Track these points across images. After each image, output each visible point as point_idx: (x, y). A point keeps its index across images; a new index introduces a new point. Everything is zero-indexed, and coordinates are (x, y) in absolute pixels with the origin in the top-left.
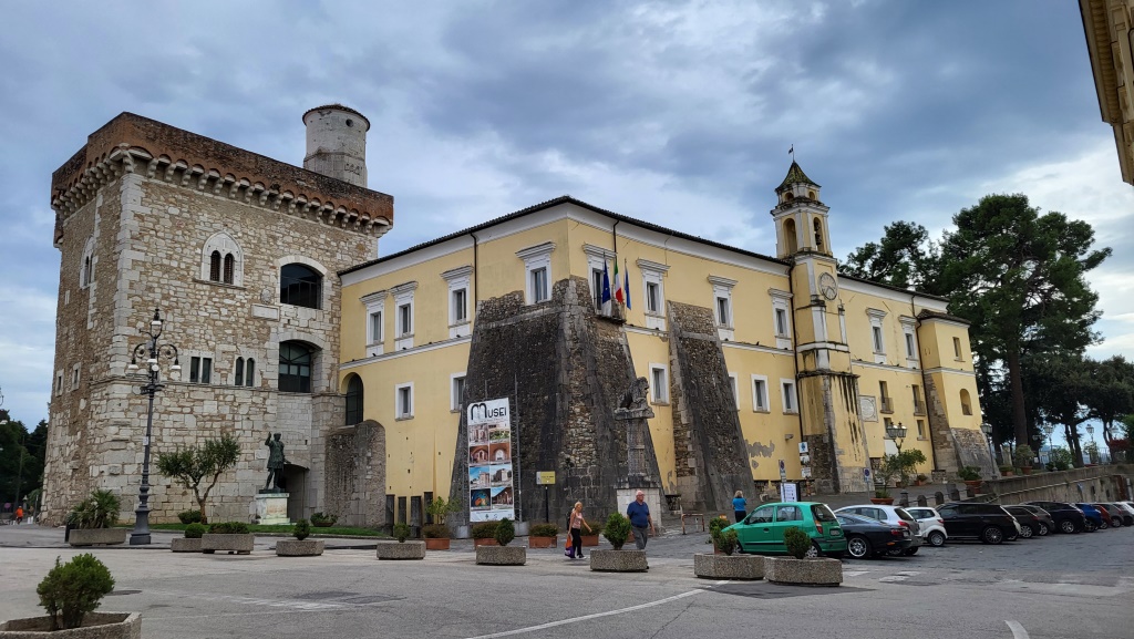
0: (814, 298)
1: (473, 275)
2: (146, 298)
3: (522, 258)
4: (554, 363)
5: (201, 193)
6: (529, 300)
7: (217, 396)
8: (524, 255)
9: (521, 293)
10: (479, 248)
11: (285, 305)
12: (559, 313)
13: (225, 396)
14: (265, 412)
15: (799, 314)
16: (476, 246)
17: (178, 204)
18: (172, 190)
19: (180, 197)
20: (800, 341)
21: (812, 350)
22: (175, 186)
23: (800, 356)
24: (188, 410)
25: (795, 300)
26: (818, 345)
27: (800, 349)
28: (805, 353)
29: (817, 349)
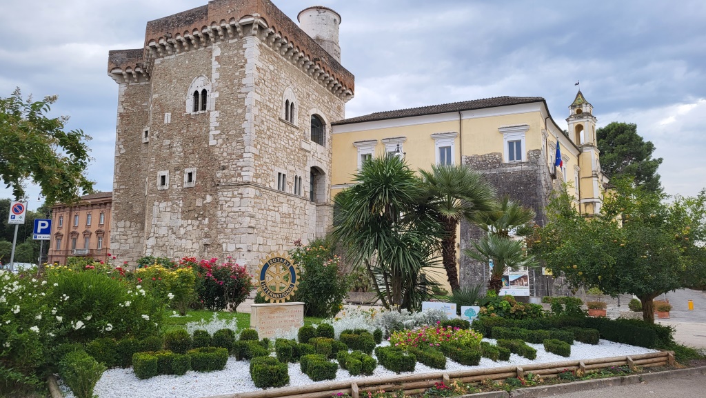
0: (594, 173)
1: (458, 139)
2: (261, 128)
3: (502, 133)
4: (538, 201)
5: (281, 57)
6: (506, 160)
7: (288, 200)
8: (503, 130)
9: (500, 155)
10: (464, 123)
11: (313, 142)
12: (536, 170)
13: (291, 201)
14: (305, 214)
15: (583, 181)
16: (461, 120)
17: (273, 63)
18: (270, 52)
19: (274, 58)
20: (582, 197)
21: (592, 203)
22: (272, 50)
23: (583, 206)
24: (276, 209)
25: (581, 173)
26: (595, 200)
27: (582, 201)
28: (586, 204)
29: (595, 202)
